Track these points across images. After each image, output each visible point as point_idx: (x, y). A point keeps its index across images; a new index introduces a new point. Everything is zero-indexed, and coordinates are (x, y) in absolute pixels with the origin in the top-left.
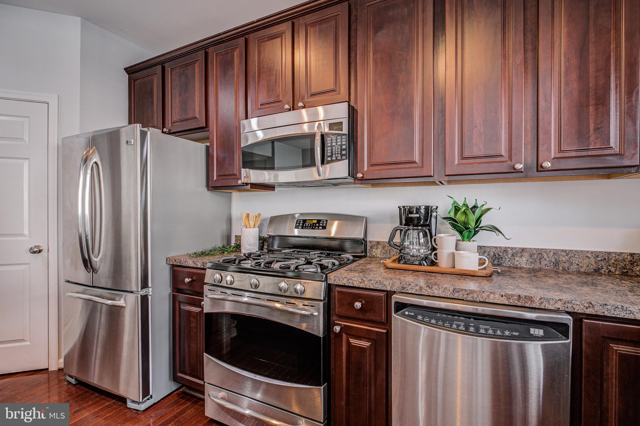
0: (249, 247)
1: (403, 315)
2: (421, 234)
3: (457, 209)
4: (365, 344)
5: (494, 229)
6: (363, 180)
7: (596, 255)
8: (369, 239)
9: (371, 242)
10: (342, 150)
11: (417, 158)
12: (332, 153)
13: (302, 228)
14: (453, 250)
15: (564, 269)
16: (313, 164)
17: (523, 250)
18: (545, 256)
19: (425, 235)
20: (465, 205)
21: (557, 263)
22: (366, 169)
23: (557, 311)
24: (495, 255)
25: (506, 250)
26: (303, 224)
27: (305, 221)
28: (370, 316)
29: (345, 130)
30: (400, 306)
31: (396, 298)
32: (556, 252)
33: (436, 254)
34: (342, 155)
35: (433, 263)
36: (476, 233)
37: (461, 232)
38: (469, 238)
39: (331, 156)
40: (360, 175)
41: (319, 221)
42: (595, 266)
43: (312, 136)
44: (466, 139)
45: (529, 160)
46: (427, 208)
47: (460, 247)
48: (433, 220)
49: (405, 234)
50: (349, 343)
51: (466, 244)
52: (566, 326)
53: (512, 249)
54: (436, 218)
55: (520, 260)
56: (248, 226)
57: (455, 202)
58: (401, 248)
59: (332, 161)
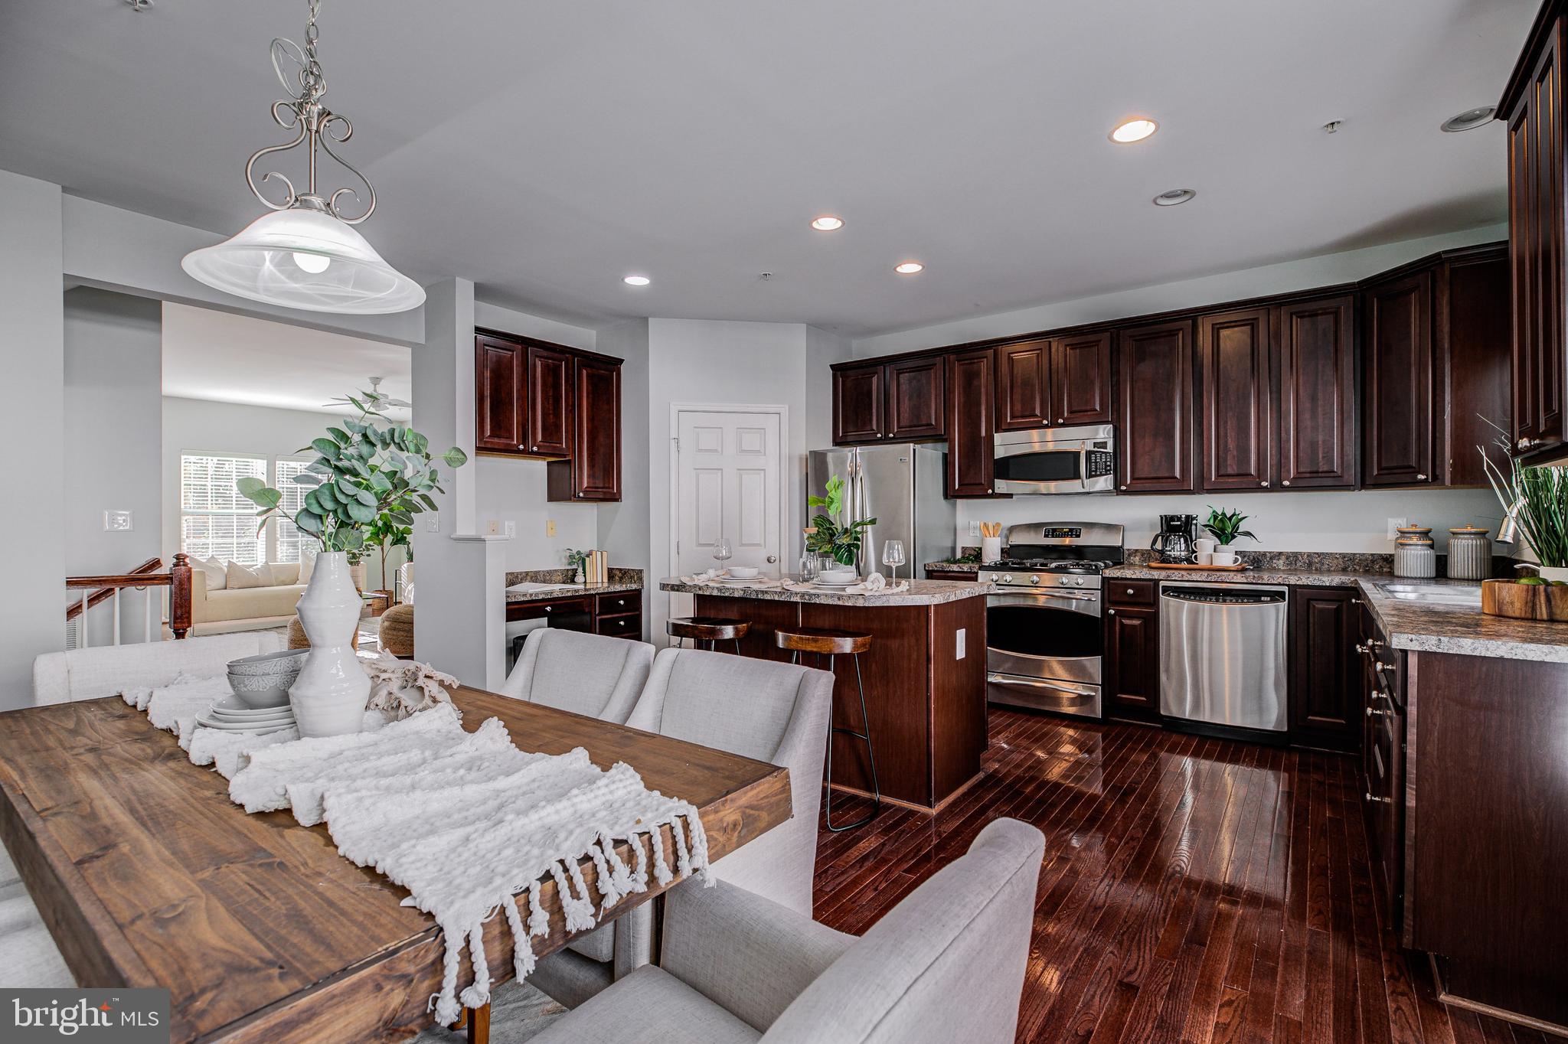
0: (993, 557)
1: (1169, 595)
2: (1182, 540)
3: (1215, 517)
4: (1136, 622)
5: (1248, 534)
6: (1125, 493)
7: (1344, 556)
8: (1125, 548)
9: (1128, 550)
10: (1106, 466)
11: (1178, 474)
12: (1096, 468)
13: (1053, 537)
14: (1211, 551)
15: (1316, 569)
16: (1077, 476)
17: (1280, 554)
18: (1300, 558)
19: (1186, 541)
20: (1224, 514)
21: (1310, 564)
22: (1129, 482)
23: (1279, 584)
24: (1254, 559)
25: (1264, 554)
26: (1053, 533)
27: (1054, 530)
28: (1140, 600)
29: (1110, 449)
30: (1166, 589)
31: (1162, 583)
32: (1309, 555)
33: (1196, 557)
34: (1106, 471)
35: (1193, 563)
36: (1234, 537)
37: (1218, 536)
38: (1227, 543)
39: (1096, 471)
40: (1123, 488)
41: (1071, 530)
42: (1343, 566)
43: (1077, 455)
44: (1221, 460)
45: (1274, 480)
46: (1187, 517)
47: (1218, 550)
48: (1193, 527)
49: (1166, 541)
50: (1121, 622)
51: (1224, 547)
52: (1284, 593)
53: (1270, 553)
54: (1196, 525)
55: (1278, 562)
56: (988, 535)
57: (1214, 511)
58: (1162, 552)
59: (1096, 476)
